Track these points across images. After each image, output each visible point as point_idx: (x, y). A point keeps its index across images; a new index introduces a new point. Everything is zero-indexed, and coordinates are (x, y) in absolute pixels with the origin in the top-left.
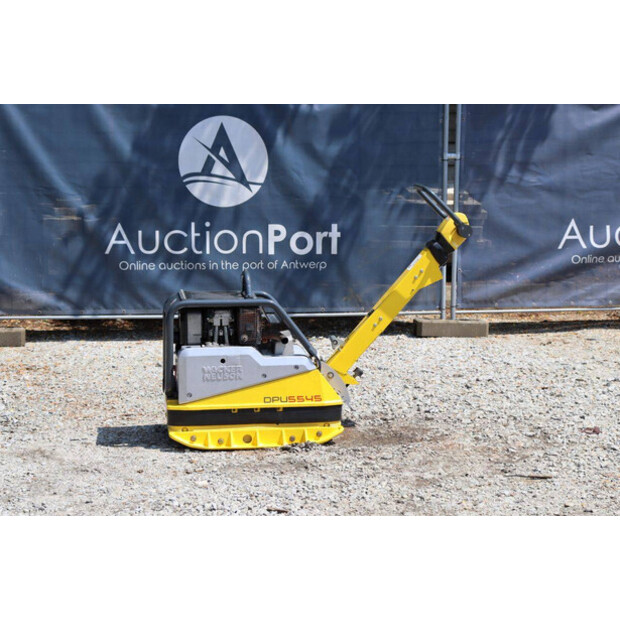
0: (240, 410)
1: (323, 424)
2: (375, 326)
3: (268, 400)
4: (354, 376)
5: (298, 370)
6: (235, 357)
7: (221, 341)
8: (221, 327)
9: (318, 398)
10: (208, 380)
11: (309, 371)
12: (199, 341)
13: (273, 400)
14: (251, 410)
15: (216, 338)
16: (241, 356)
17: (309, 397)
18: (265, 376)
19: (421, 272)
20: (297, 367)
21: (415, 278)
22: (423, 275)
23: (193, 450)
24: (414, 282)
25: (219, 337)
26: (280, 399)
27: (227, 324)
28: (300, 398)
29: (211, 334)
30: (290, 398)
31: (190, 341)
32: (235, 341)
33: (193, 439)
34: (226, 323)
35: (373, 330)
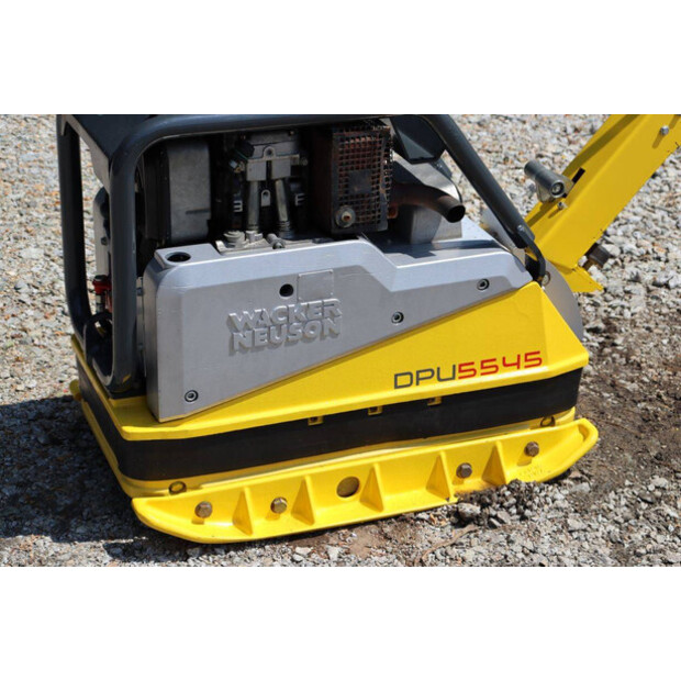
0: (328, 419)
1: (538, 421)
3: (403, 380)
4: (586, 266)
5: (488, 290)
6: (321, 276)
7: (269, 226)
8: (268, 184)
9: (534, 358)
10: (243, 349)
11: (516, 290)
12: (203, 230)
13: (417, 378)
14: (360, 415)
15: (253, 217)
16: (338, 271)
17: (511, 359)
18: (400, 317)
20: (484, 284)
23: (209, 549)
25: (261, 209)
26: (435, 374)
27: (287, 173)
28: (489, 366)
29: (239, 207)
30: (463, 369)
31: (176, 233)
32: (314, 224)
33: (203, 511)
34: (282, 170)
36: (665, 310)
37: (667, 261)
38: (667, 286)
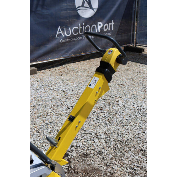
2: (76, 127)
11: (49, 175)
19: (99, 88)
20: (41, 176)
21: (97, 93)
22: (100, 90)
24: (96, 96)
35: (75, 130)
36: (80, 154)
37: (78, 139)
38: (79, 147)
